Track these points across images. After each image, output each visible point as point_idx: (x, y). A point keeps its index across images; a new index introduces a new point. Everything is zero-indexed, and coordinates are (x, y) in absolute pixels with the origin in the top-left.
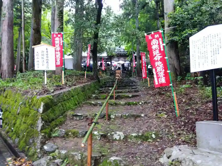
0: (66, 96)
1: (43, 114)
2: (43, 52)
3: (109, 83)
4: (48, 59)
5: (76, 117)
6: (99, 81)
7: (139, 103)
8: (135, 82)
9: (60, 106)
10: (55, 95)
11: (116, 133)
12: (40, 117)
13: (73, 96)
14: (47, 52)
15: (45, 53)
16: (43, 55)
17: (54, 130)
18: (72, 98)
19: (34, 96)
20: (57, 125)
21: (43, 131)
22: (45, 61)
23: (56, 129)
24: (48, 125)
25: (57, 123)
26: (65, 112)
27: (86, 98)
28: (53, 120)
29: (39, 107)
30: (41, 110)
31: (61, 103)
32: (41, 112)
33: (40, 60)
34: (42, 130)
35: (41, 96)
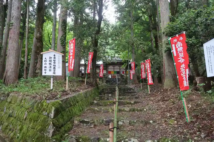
0: (72, 101)
1: (54, 119)
2: (50, 58)
3: (107, 90)
4: (55, 65)
5: (83, 123)
6: (98, 88)
7: (143, 109)
8: (132, 89)
9: (68, 112)
10: (63, 100)
11: (130, 140)
12: (51, 122)
13: (77, 102)
14: (55, 58)
15: (52, 59)
16: (50, 61)
17: (64, 136)
18: (77, 104)
19: (43, 101)
20: (66, 132)
21: (55, 137)
22: (52, 67)
23: (66, 135)
24: (58, 131)
25: (66, 129)
26: (71, 118)
27: (89, 105)
28: (62, 126)
29: (50, 112)
30: (52, 115)
31: (68, 108)
32: (52, 117)
33: (48, 66)
34: (53, 136)
35: (51, 101)
